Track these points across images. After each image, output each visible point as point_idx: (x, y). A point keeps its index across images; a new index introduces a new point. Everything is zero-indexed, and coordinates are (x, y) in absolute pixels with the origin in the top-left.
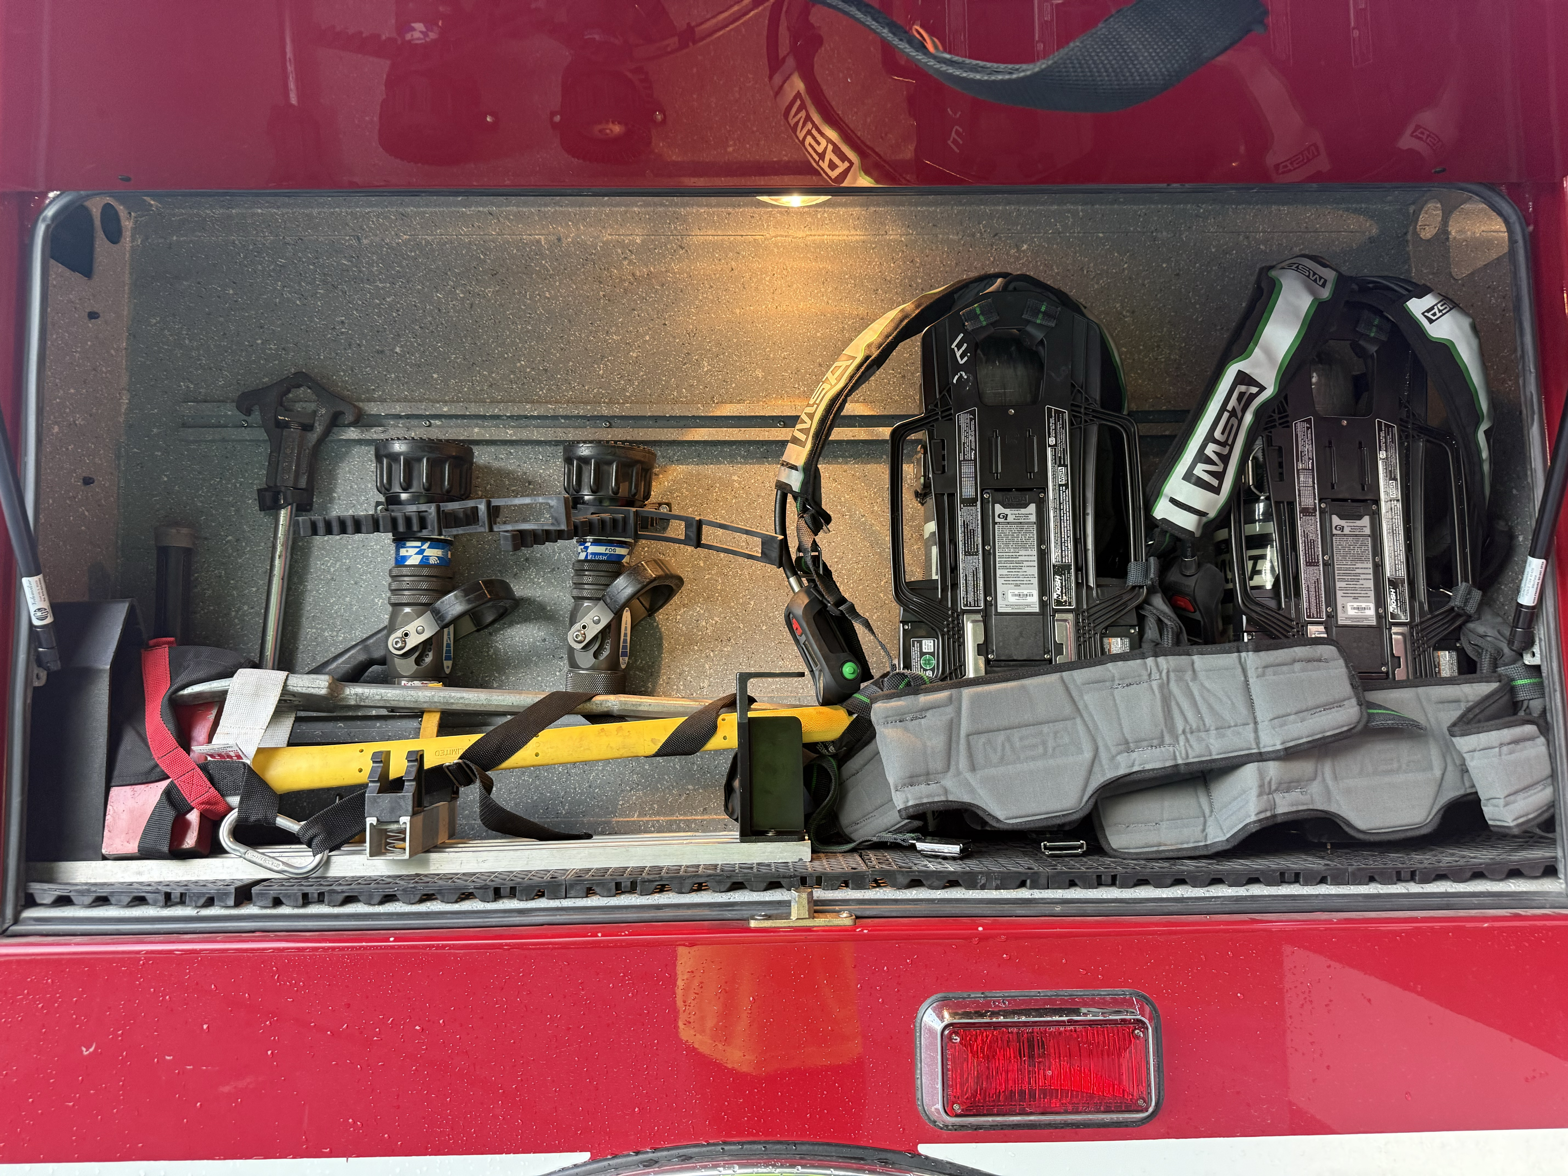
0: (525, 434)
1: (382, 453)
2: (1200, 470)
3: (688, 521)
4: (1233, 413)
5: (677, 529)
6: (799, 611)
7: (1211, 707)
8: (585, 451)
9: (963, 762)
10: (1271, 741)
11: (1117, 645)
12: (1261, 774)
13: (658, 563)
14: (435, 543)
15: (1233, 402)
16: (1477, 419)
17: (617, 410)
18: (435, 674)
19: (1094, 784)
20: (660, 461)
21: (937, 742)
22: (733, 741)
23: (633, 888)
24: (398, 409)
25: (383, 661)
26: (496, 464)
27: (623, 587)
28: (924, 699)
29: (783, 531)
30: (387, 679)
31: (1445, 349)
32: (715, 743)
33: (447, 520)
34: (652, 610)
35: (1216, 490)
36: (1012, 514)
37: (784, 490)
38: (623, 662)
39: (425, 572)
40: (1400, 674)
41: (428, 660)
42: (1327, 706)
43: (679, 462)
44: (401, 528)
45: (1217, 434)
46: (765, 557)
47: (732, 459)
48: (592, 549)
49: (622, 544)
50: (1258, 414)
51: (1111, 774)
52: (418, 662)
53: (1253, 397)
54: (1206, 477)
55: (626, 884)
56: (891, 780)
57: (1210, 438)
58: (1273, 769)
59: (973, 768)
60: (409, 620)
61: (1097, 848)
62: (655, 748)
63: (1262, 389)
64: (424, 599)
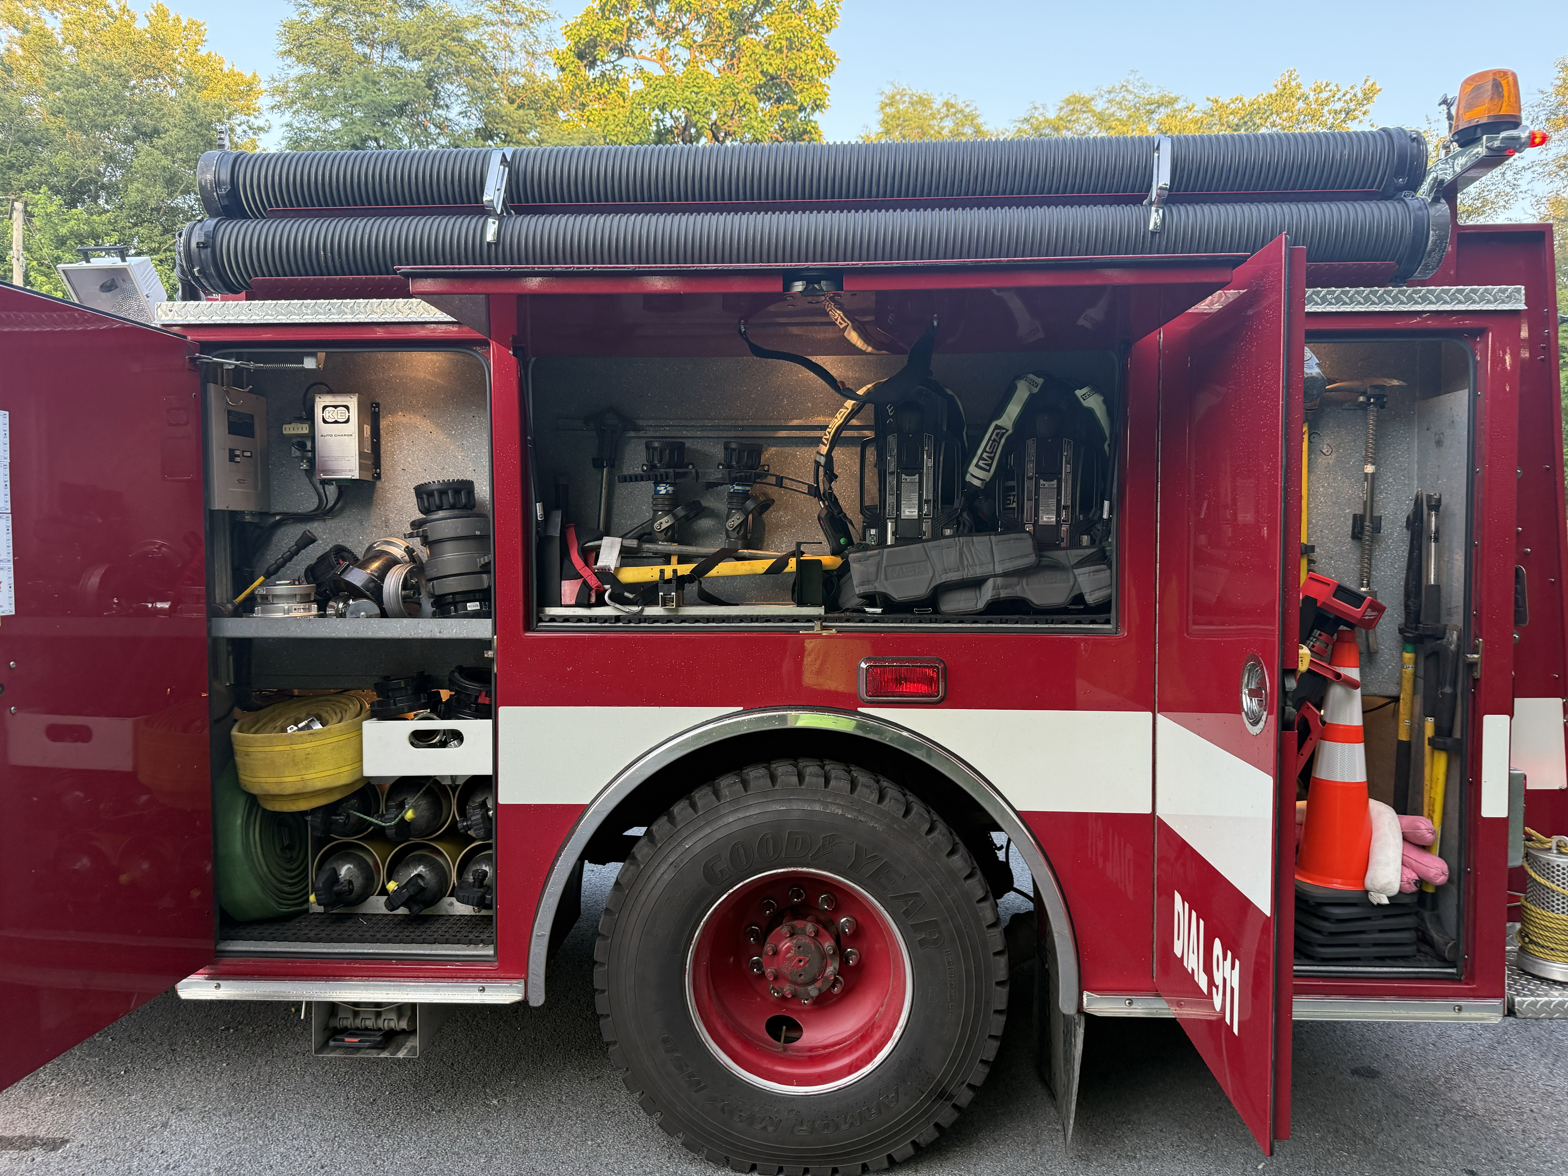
0: (705, 434)
1: (648, 446)
2: (981, 463)
3: (777, 477)
4: (994, 440)
5: (773, 480)
6: (823, 516)
7: (978, 557)
8: (733, 446)
9: (883, 577)
10: (999, 569)
11: (948, 532)
12: (995, 582)
13: (764, 494)
14: (671, 485)
15: (994, 436)
16: (1105, 440)
17: (745, 423)
18: (672, 540)
19: (932, 586)
20: (765, 446)
21: (873, 570)
22: (794, 569)
23: (757, 621)
24: (651, 422)
25: (650, 534)
26: (693, 447)
27: (750, 505)
28: (869, 553)
29: (818, 483)
30: (653, 541)
31: (1090, 412)
32: (788, 569)
33: (677, 475)
34: (761, 514)
35: (989, 471)
36: (909, 478)
37: (818, 464)
38: (749, 536)
39: (667, 497)
40: (1063, 544)
41: (669, 534)
42: (1022, 557)
43: (773, 446)
44: (659, 479)
45: (987, 449)
46: (809, 493)
47: (797, 445)
48: (736, 488)
49: (748, 485)
50: (1006, 440)
51: (939, 582)
52: (666, 534)
53: (1003, 434)
54: (983, 466)
55: (754, 619)
56: (855, 583)
57: (984, 451)
58: (999, 580)
59: (886, 579)
60: (661, 517)
61: (936, 611)
62: (764, 571)
63: (1007, 430)
64: (667, 508)
